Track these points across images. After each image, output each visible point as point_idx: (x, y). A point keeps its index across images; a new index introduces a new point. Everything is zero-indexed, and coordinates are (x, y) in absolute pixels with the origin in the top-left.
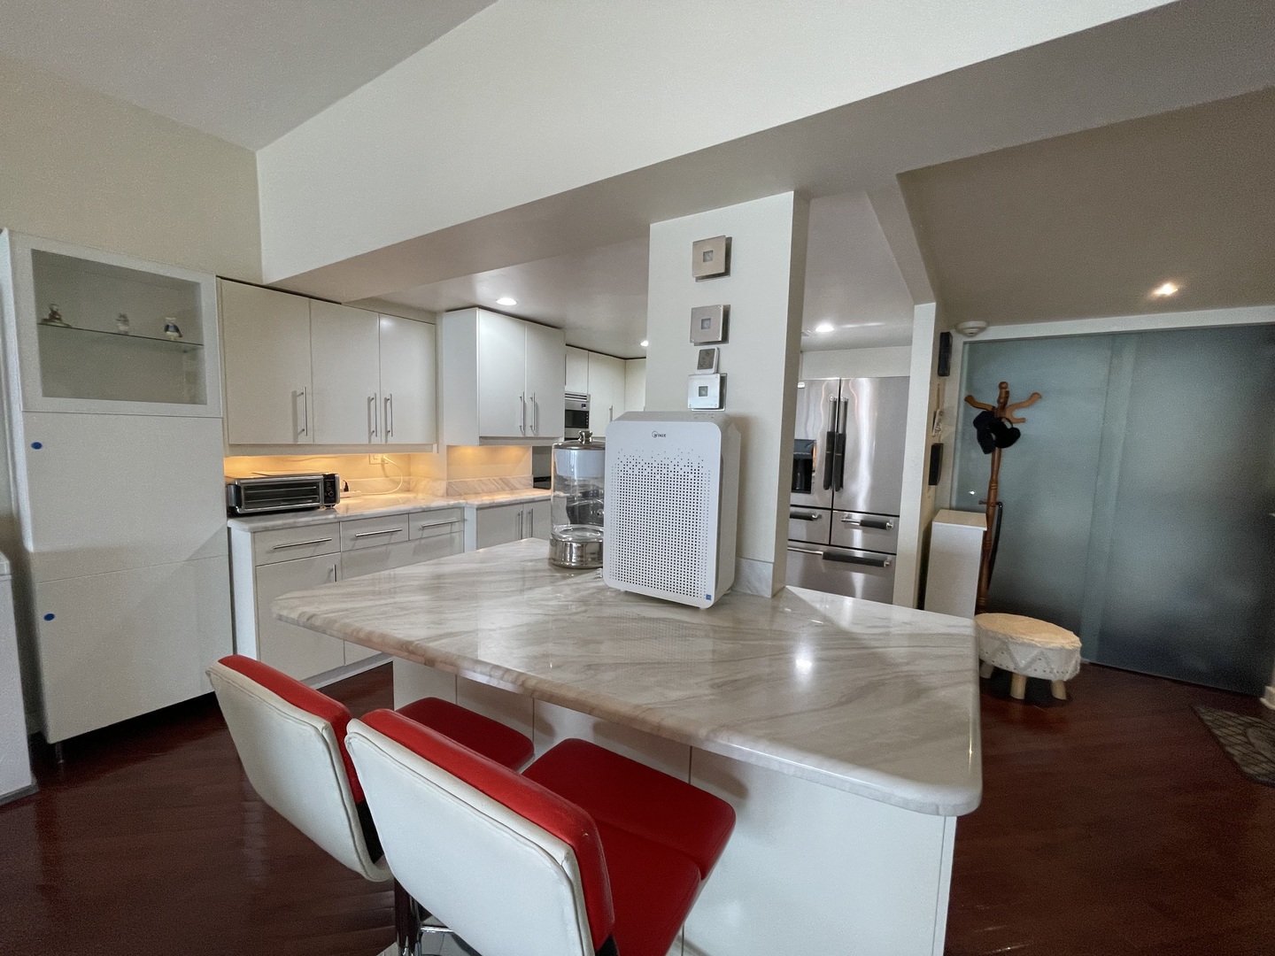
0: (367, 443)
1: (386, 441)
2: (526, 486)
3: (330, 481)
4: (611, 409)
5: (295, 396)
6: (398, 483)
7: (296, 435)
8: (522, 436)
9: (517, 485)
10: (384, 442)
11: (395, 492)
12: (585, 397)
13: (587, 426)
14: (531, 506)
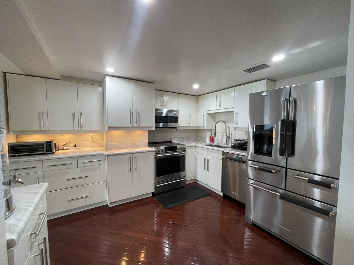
0: (72, 129)
1: (81, 129)
2: (144, 146)
3: (49, 144)
4: (190, 116)
5: (39, 113)
6: (98, 143)
7: (40, 127)
8: (131, 126)
9: (140, 145)
10: (80, 129)
11: (96, 147)
12: (176, 111)
13: (177, 122)
14: (136, 154)
